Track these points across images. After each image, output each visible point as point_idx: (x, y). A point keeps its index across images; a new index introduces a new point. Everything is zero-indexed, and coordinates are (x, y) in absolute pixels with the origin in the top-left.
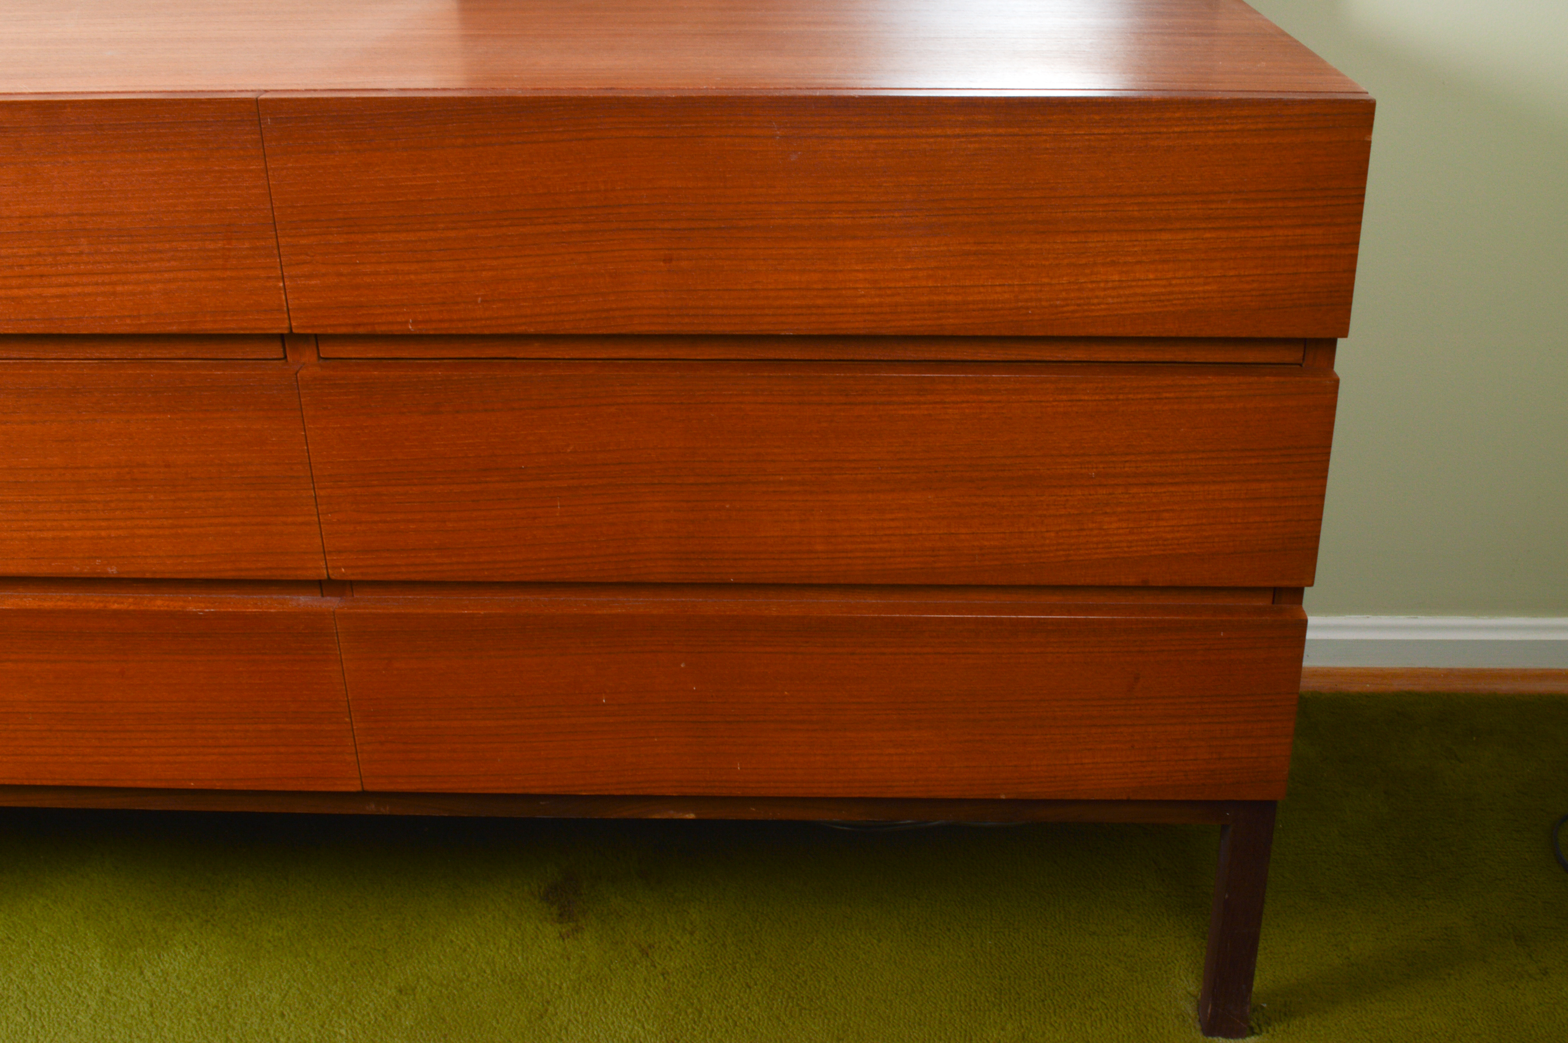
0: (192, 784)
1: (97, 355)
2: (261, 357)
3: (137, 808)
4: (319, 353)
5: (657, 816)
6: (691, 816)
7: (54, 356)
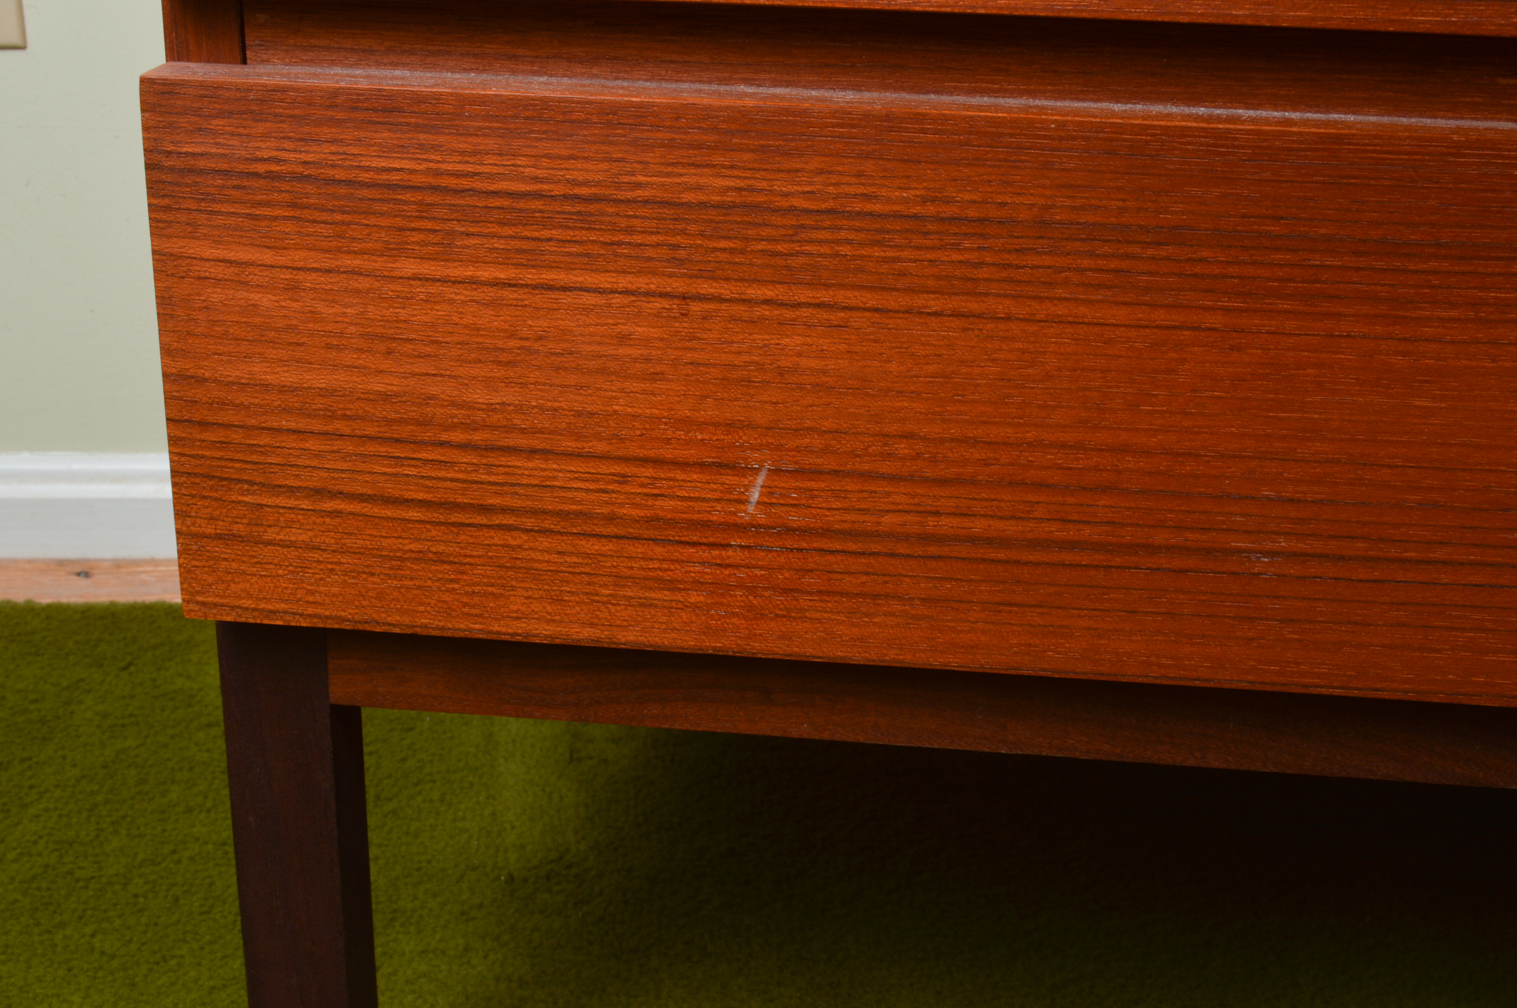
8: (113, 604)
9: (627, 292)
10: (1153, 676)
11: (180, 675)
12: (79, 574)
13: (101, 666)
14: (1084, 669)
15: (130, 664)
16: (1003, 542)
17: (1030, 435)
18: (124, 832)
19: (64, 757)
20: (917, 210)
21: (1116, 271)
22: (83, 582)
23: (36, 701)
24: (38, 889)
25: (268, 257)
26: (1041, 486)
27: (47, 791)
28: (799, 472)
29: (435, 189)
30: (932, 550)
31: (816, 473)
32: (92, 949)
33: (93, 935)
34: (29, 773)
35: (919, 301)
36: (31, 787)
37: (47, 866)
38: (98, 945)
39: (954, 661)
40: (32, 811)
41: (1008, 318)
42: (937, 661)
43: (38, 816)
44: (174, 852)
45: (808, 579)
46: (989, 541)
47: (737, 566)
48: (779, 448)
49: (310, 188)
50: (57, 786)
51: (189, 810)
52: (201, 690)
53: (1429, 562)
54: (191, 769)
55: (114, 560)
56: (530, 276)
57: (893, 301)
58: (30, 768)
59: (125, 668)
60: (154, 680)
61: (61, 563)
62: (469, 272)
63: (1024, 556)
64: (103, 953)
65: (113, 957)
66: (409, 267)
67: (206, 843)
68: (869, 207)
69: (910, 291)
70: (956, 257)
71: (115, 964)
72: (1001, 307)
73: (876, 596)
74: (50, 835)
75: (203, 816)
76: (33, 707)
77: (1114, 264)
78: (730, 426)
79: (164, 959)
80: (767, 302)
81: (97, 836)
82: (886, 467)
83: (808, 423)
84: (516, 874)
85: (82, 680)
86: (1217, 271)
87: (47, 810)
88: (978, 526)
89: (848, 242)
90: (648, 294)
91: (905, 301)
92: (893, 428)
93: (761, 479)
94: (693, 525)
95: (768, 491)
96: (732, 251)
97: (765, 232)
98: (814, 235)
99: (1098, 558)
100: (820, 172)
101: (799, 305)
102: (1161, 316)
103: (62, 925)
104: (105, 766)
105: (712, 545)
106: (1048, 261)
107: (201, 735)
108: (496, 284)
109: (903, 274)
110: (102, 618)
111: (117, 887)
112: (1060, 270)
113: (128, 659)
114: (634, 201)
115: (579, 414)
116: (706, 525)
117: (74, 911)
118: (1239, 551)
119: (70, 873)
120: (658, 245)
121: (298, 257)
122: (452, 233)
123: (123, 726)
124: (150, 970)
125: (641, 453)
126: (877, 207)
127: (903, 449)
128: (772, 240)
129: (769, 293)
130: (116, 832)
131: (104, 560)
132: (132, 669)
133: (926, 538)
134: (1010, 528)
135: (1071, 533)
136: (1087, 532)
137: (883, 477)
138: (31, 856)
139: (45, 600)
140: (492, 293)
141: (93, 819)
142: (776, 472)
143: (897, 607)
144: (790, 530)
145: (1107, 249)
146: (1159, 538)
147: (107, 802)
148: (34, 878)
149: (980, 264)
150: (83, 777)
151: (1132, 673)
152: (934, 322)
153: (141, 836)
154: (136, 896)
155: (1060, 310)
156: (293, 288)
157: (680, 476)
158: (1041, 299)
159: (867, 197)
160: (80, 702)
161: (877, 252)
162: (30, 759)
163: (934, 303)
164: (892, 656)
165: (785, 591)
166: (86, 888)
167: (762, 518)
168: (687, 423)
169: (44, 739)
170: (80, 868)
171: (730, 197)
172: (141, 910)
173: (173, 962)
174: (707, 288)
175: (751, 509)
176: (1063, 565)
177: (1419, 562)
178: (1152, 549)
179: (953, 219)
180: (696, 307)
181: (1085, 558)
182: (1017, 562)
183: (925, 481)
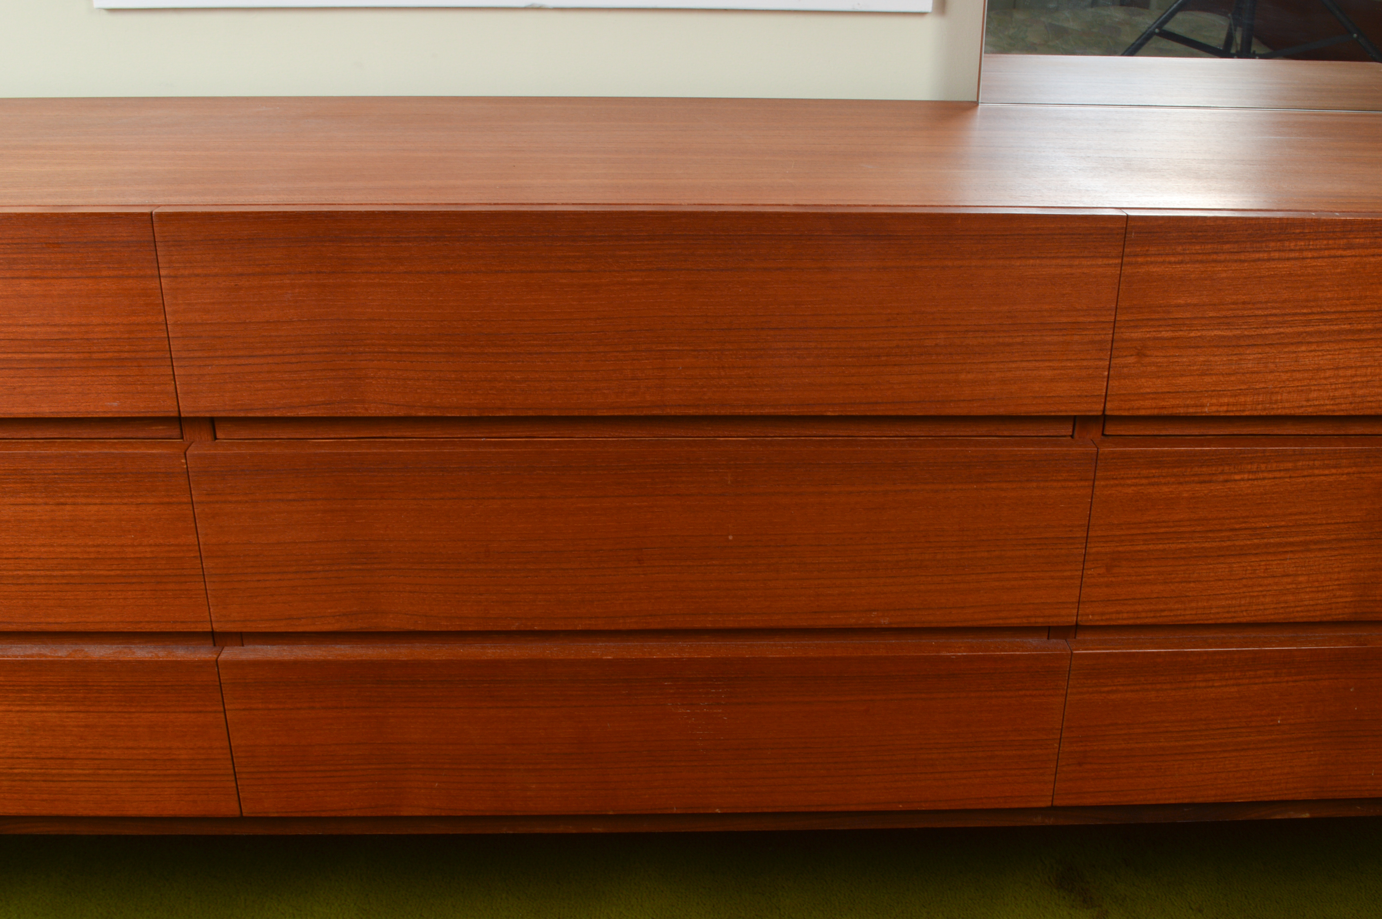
0: (901, 806)
1: (906, 433)
2: (1051, 434)
3: (826, 829)
4: (1103, 431)
5: (1278, 817)
6: (1307, 815)
7: (868, 433)
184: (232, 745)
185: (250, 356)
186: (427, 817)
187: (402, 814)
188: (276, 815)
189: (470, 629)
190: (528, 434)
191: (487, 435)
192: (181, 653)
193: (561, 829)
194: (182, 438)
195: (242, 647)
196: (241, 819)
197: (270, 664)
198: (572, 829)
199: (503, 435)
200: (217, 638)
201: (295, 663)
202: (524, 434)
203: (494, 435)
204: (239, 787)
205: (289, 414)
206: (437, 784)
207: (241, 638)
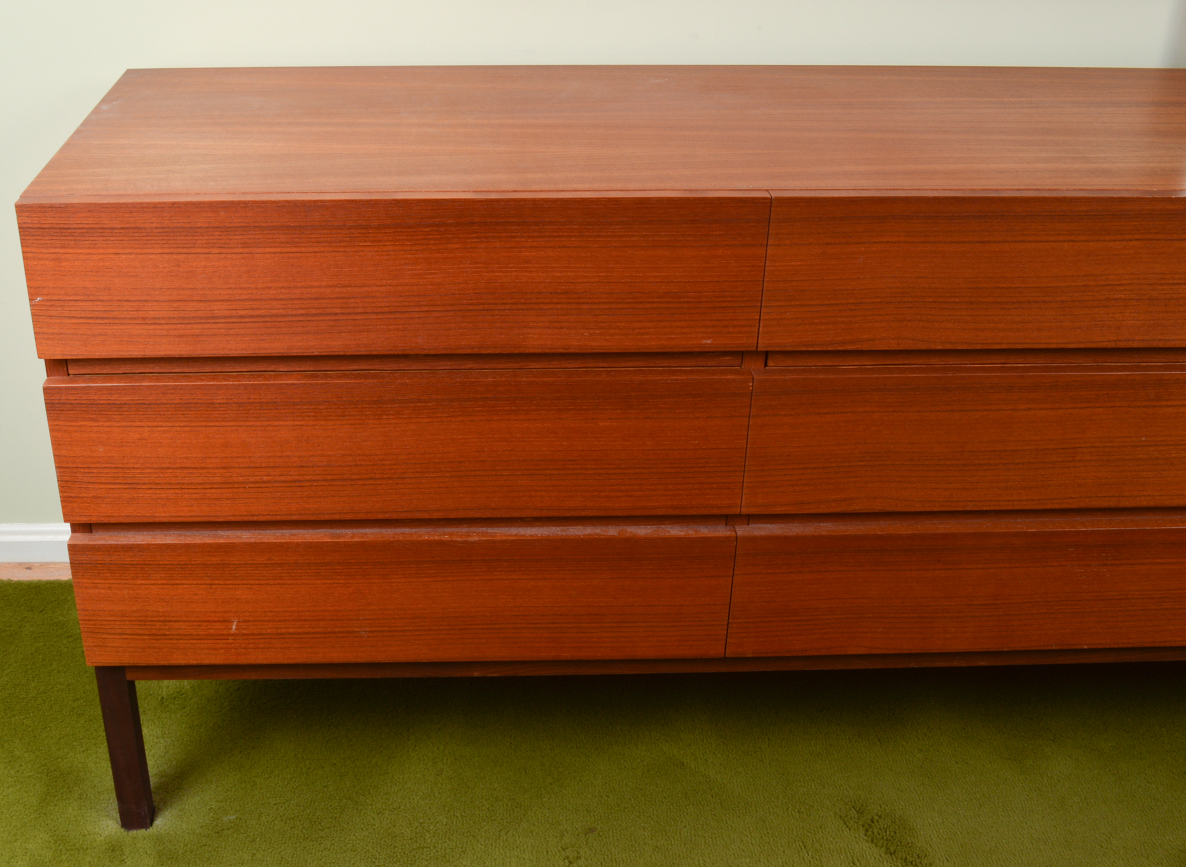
8: (40, 581)
9: (195, 584)
10: (341, 661)
11: (61, 615)
12: (27, 568)
13: (32, 611)
14: (323, 661)
15: (43, 610)
16: (299, 634)
17: (301, 609)
18: (36, 680)
19: (18, 650)
20: (266, 562)
21: (316, 573)
22: (28, 571)
23: (9, 626)
24: (7, 702)
25: (102, 581)
26: (305, 620)
27: (11, 664)
28: (244, 621)
29: (145, 564)
30: (280, 636)
31: (249, 621)
32: (23, 724)
33: (24, 719)
34: (5, 657)
35: (269, 582)
36: (6, 663)
37: (10, 694)
38: (25, 723)
39: (290, 662)
40: (6, 672)
41: (291, 584)
42: (286, 662)
43: (8, 674)
44: (52, 688)
45: (250, 645)
46: (294, 633)
47: (231, 644)
48: (239, 616)
49: (113, 566)
50: (15, 662)
51: (59, 672)
52: (67, 621)
53: (404, 631)
54: (61, 655)
55: (40, 563)
56: (171, 582)
57: (263, 582)
58: (6, 655)
59: (42, 612)
60: (51, 617)
61: (20, 564)
62: (155, 582)
63: (304, 636)
64: (26, 725)
65: (30, 727)
66: (140, 582)
67: (63, 685)
68: (253, 562)
69: (266, 580)
70: (277, 572)
71: (30, 729)
72: (289, 582)
73: (268, 648)
74: (12, 681)
75: (63, 674)
76: (8, 629)
77: (315, 571)
78: (226, 612)
79: (46, 728)
80: (231, 584)
81: (27, 682)
82: (266, 619)
83: (245, 610)
84: (164, 697)
85: (25, 617)
86: (340, 571)
87: (11, 672)
88: (291, 630)
89: (249, 570)
90: (201, 584)
91: (266, 582)
92: (267, 610)
93: (235, 623)
94: (219, 635)
95: (237, 626)
96: (221, 574)
97: (229, 569)
98: (241, 569)
99: (323, 635)
100: (240, 555)
101: (239, 584)
102: (328, 581)
103: (14, 715)
104: (32, 654)
105: (224, 639)
106: (299, 571)
107: (65, 641)
108: (163, 584)
109: (264, 576)
110: (35, 588)
111: (32, 701)
112: (302, 573)
113: (43, 607)
114: (195, 564)
115: (186, 612)
116: (222, 635)
117: (18, 710)
118: (357, 632)
119: (18, 696)
120: (202, 573)
121: (111, 581)
122: (150, 574)
123: (39, 637)
124: (41, 732)
125: (204, 619)
126: (256, 562)
127: (270, 614)
128: (230, 571)
129: (232, 582)
130: (33, 680)
131: (36, 563)
132: (44, 612)
133: (278, 634)
134: (299, 630)
135: (315, 630)
136: (318, 630)
137: (266, 621)
138: (5, 689)
139: (15, 579)
140: (161, 586)
141: (26, 676)
142: (239, 622)
143: (273, 650)
144: (244, 635)
145: (313, 568)
146: (337, 630)
147: (31, 669)
148: (6, 698)
149: (282, 573)
150: (24, 658)
151: (335, 661)
152: (273, 586)
153: (42, 682)
154: (38, 705)
155: (304, 581)
156: (110, 588)
157: (214, 624)
158: (299, 580)
159: (252, 560)
160: (25, 627)
161: (257, 572)
162: (6, 651)
163: (272, 582)
164: (274, 661)
165: (244, 649)
166: (22, 702)
167: (236, 632)
168: (215, 612)
169: (11, 643)
170: (21, 694)
171: (219, 562)
172: (40, 710)
173: (48, 729)
174: (216, 582)
175: (233, 630)
176: (314, 638)
177: (401, 631)
178: (335, 633)
179: (274, 564)
180: (213, 586)
181: (319, 636)
182: (302, 638)
183: (276, 621)
184: (732, 601)
185: (821, 305)
186: (867, 655)
187: (848, 653)
188: (751, 656)
189: (936, 509)
190: (1003, 361)
191: (972, 362)
192: (705, 531)
193: (955, 663)
194: (740, 367)
195: (746, 526)
196: (724, 660)
197: (777, 538)
198: (963, 664)
199: (984, 362)
200: (729, 519)
201: (797, 538)
202: (999, 361)
203: (977, 362)
204: (728, 634)
205: (840, 348)
206: (880, 630)
207: (749, 518)
